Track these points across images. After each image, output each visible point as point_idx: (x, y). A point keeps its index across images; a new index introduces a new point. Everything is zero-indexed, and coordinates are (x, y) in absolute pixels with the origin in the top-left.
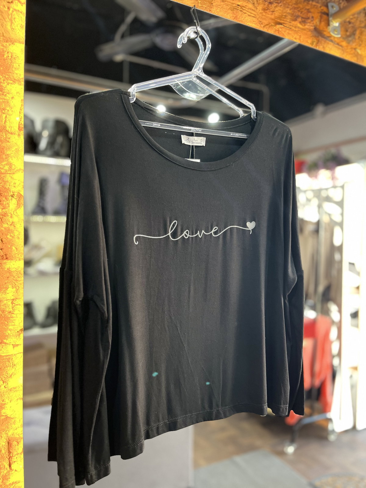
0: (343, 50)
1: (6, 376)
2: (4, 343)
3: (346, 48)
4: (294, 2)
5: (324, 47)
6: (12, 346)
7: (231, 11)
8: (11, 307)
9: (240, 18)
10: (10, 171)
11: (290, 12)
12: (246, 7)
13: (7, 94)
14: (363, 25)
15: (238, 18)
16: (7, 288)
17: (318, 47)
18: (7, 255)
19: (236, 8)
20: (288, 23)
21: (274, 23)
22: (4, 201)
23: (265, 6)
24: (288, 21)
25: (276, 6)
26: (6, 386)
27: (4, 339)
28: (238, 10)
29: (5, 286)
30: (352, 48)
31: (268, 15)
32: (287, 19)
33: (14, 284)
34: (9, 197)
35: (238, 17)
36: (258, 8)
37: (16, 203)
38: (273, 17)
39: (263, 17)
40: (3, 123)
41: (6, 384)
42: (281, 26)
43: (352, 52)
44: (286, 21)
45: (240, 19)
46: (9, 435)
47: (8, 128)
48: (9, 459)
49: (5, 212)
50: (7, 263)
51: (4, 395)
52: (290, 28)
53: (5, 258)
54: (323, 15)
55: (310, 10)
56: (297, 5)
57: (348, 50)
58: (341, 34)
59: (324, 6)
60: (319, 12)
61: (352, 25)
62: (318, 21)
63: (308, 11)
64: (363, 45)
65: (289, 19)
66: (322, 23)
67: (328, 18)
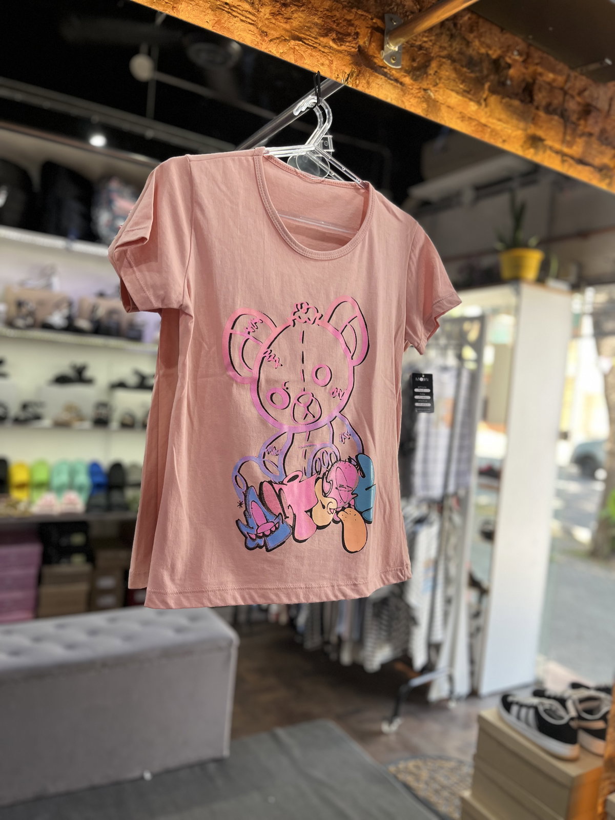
0: (402, 90)
3: (410, 87)
4: (327, 8)
7: (212, 10)
11: (319, 21)
12: (240, 7)
14: (445, 53)
15: (223, 23)
17: (358, 82)
19: (221, 7)
20: (313, 39)
21: (289, 37)
23: (274, 9)
24: (314, 36)
25: (296, 10)
28: (224, 10)
30: (420, 89)
31: (279, 24)
32: (311, 32)
35: (223, 21)
36: (262, 10)
38: (288, 27)
39: (272, 25)
43: (419, 95)
44: (309, 36)
54: (376, 32)
55: (352, 22)
56: (331, 12)
57: (413, 91)
58: (402, 65)
59: (379, 18)
60: (369, 26)
61: (424, 52)
62: (365, 39)
63: (350, 23)
64: (441, 85)
65: (316, 33)
66: (373, 44)
67: (382, 36)
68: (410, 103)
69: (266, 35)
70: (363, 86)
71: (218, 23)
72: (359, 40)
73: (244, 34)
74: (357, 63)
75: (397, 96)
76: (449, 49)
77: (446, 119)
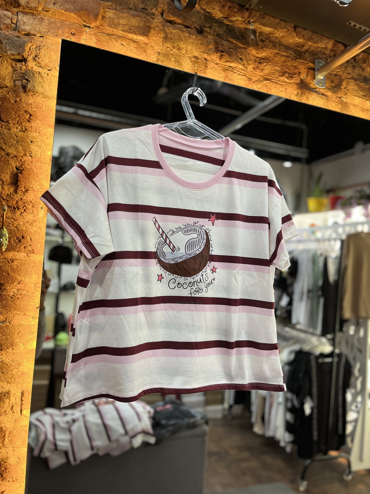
0: (327, 99)
1: (25, 340)
2: (26, 315)
3: (331, 97)
4: (283, 61)
6: (32, 318)
7: (224, 71)
8: (33, 289)
10: (41, 190)
11: (278, 69)
12: (236, 68)
13: (43, 136)
16: (32, 275)
17: (301, 98)
18: (34, 250)
20: (276, 79)
21: (263, 79)
22: (35, 211)
23: (255, 66)
24: (276, 77)
25: (266, 65)
26: (24, 348)
27: (26, 312)
28: (229, 70)
30: (337, 97)
31: (257, 73)
32: (274, 75)
33: (37, 272)
35: (229, 76)
36: (248, 67)
37: (44, 213)
38: (262, 74)
39: (254, 74)
40: (39, 155)
41: (25, 346)
42: (268, 81)
43: (336, 101)
44: (273, 77)
46: (23, 388)
47: (42, 159)
48: (21, 406)
49: (35, 219)
50: (33, 256)
52: (278, 83)
53: (32, 252)
54: (310, 70)
55: (297, 67)
56: (285, 63)
57: (333, 99)
58: (326, 86)
59: (312, 62)
60: (306, 67)
61: (338, 77)
62: (304, 75)
63: (296, 67)
64: (349, 94)
65: (277, 75)
66: (309, 77)
67: (314, 72)
68: (332, 106)
69: (251, 80)
70: (304, 100)
71: (226, 78)
72: (301, 76)
73: (239, 81)
74: (300, 88)
75: (324, 103)
76: (353, 74)
77: (353, 112)
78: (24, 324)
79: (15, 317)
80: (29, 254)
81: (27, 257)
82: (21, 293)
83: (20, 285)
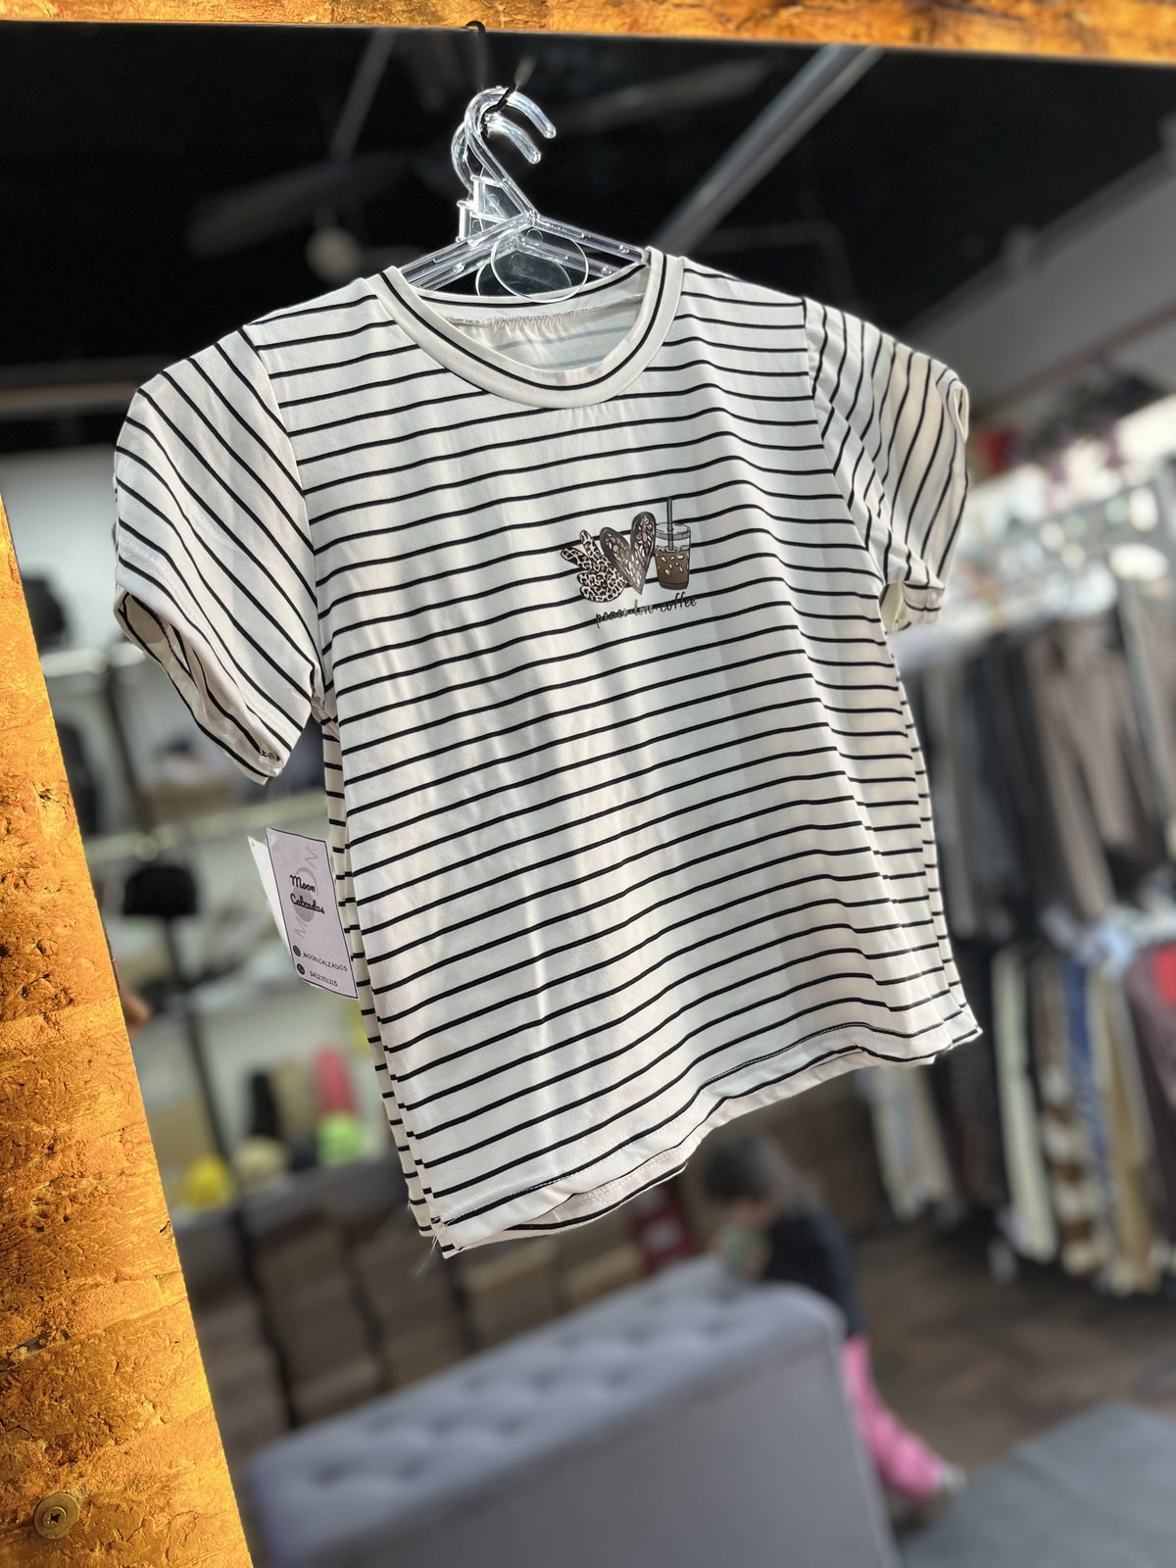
0: (1026, 30)
1: (158, 1386)
2: (125, 1279)
3: (1035, 21)
5: (958, 39)
6: (156, 1282)
7: (615, 6)
8: (121, 1156)
9: (650, 21)
10: (15, 719)
15: (644, 23)
16: (94, 1098)
18: (69, 991)
21: (769, 7)
22: (19, 818)
26: (166, 1418)
27: (124, 1266)
29: (85, 1092)
30: (1056, 17)
33: (111, 1076)
34: (34, 801)
37: (62, 816)
41: (165, 1408)
42: (793, 9)
43: (1060, 29)
45: (650, 27)
49: (33, 855)
50: (75, 1017)
51: (168, 1446)
52: (829, 9)
53: (64, 1002)
57: (1044, 25)
74: (923, 11)
78: (127, 1318)
79: (84, 1304)
80: (53, 1016)
81: (49, 1030)
82: (73, 1190)
83: (59, 1157)
